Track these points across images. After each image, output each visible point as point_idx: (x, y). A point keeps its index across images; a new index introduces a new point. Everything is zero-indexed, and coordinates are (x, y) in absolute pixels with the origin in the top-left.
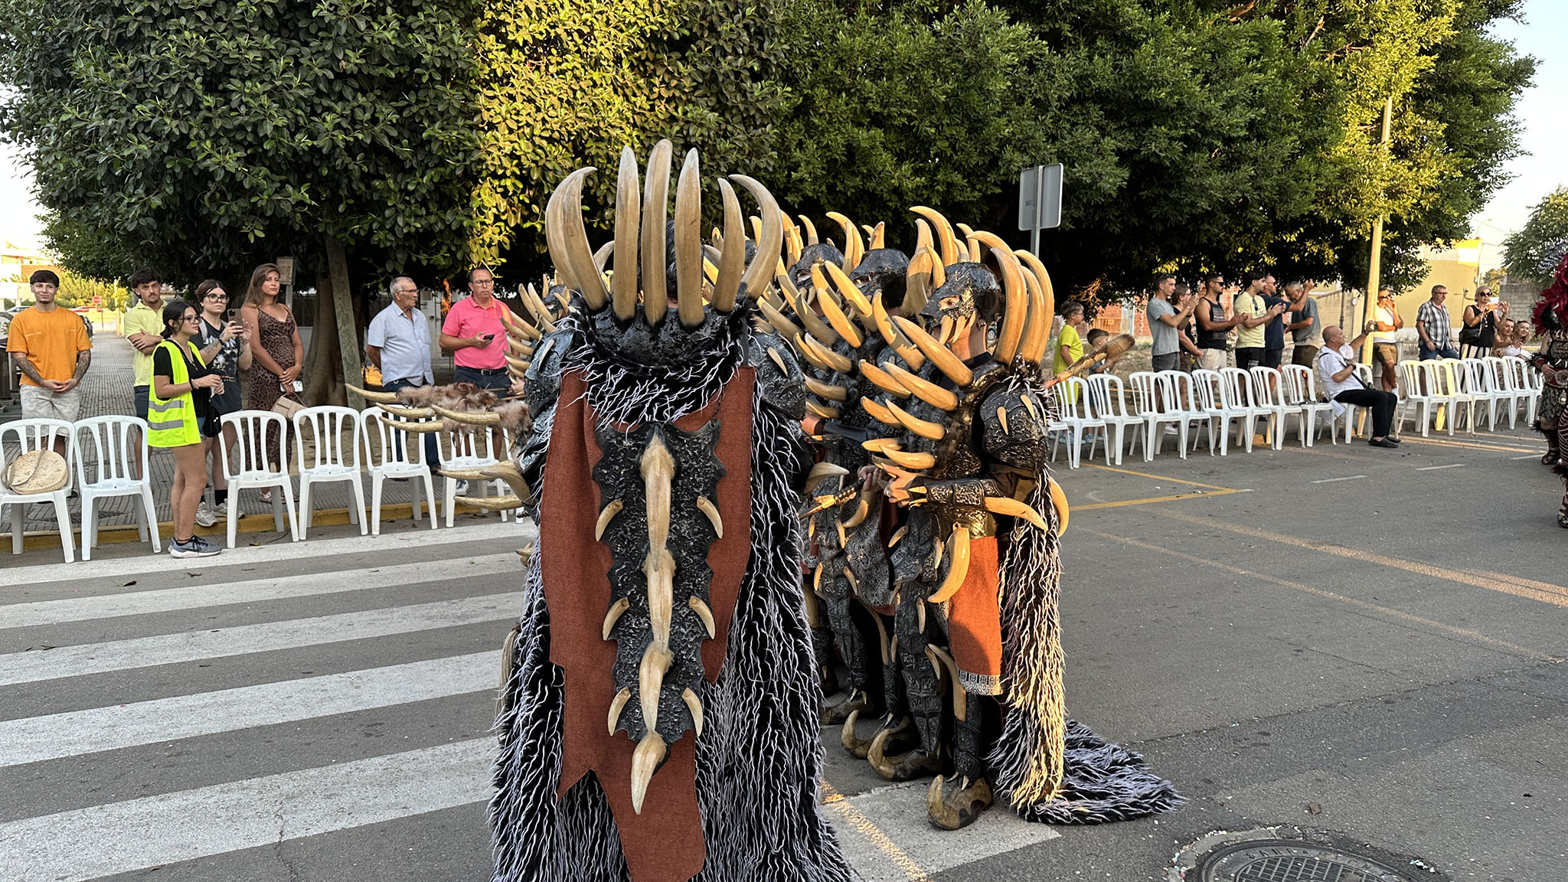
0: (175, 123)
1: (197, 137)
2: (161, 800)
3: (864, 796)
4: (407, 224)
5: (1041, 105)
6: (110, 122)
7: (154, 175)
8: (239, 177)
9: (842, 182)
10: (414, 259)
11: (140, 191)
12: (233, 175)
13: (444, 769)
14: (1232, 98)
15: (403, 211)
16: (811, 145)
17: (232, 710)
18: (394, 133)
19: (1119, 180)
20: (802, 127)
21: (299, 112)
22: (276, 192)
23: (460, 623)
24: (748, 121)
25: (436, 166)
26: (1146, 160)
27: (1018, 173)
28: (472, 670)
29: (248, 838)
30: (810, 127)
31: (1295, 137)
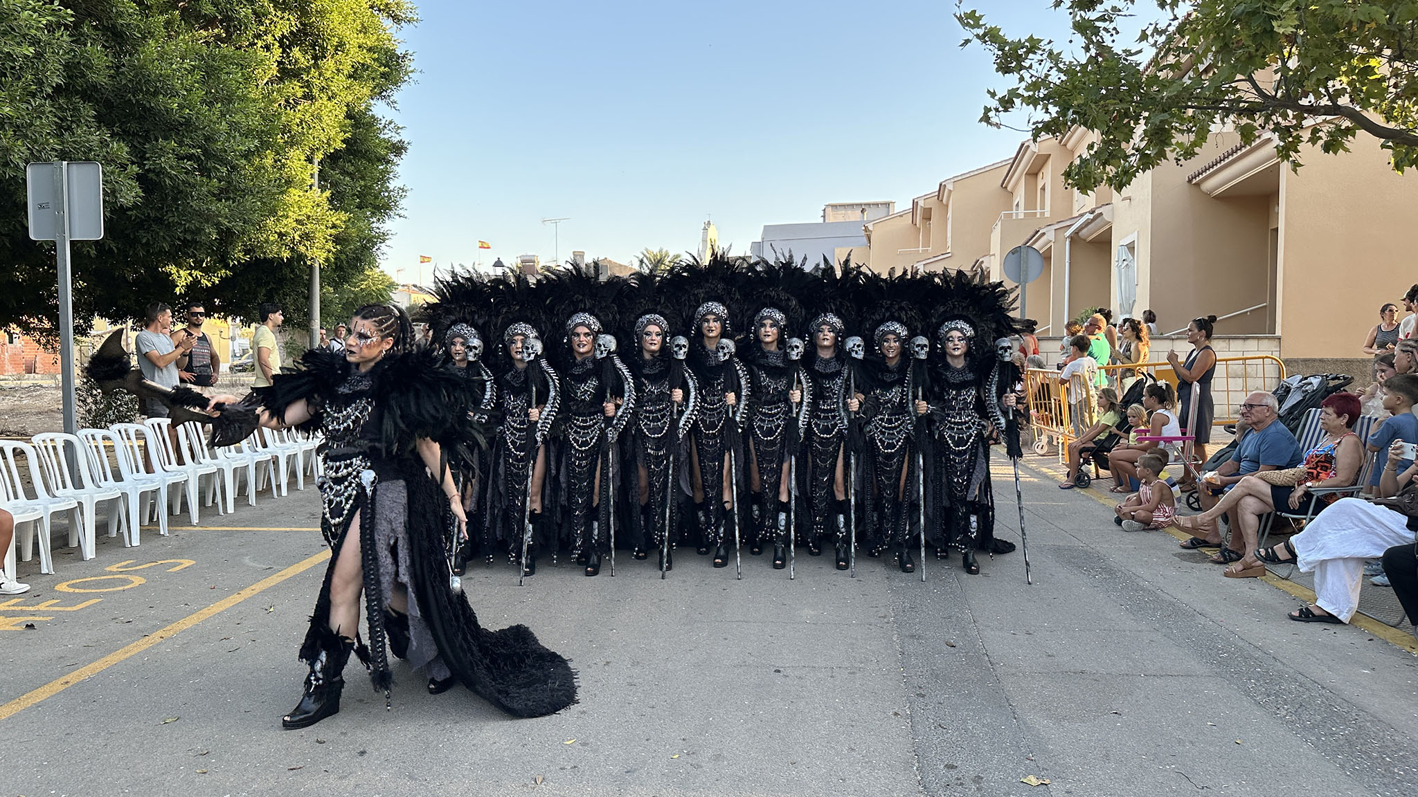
27: (22, 167)
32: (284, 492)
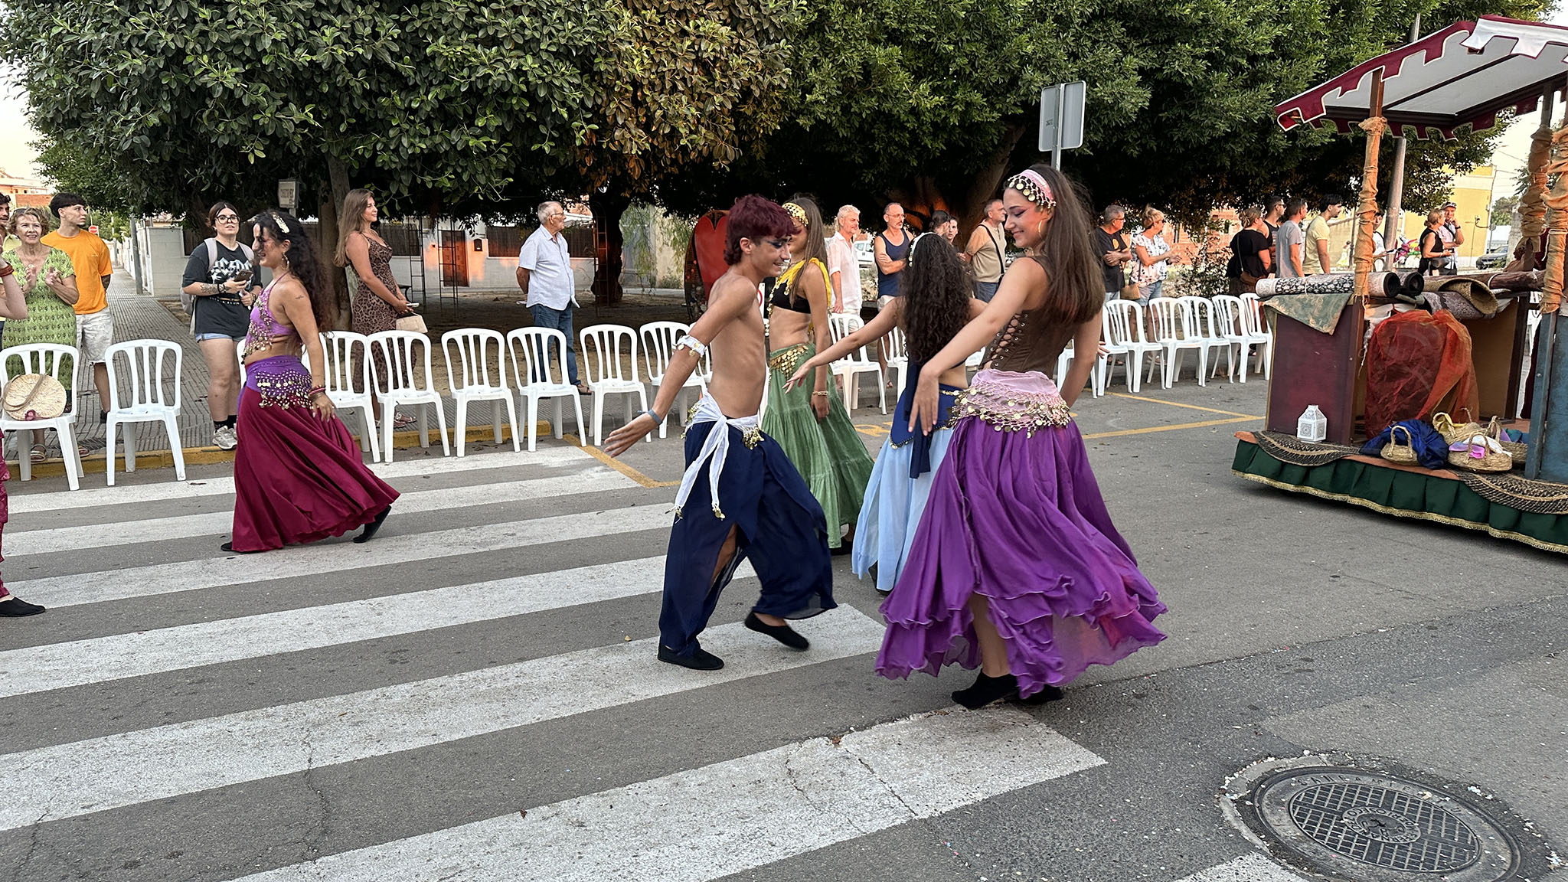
0: (170, 37)
1: (193, 51)
2: (185, 728)
3: (902, 722)
4: (412, 145)
5: (1063, 22)
6: (103, 35)
7: (150, 92)
8: (238, 93)
9: (857, 103)
10: (419, 181)
11: (136, 109)
12: (232, 92)
13: (472, 696)
14: (1257, 14)
15: (407, 131)
16: (827, 65)
17: (254, 637)
18: (396, 48)
19: (1141, 100)
20: (816, 44)
21: (298, 26)
22: (279, 109)
23: (481, 550)
24: (762, 35)
25: (441, 83)
26: (1168, 80)
27: (1039, 93)
28: (496, 596)
29: (276, 765)
30: (825, 43)
31: (1322, 57)
32: (1243, 379)
